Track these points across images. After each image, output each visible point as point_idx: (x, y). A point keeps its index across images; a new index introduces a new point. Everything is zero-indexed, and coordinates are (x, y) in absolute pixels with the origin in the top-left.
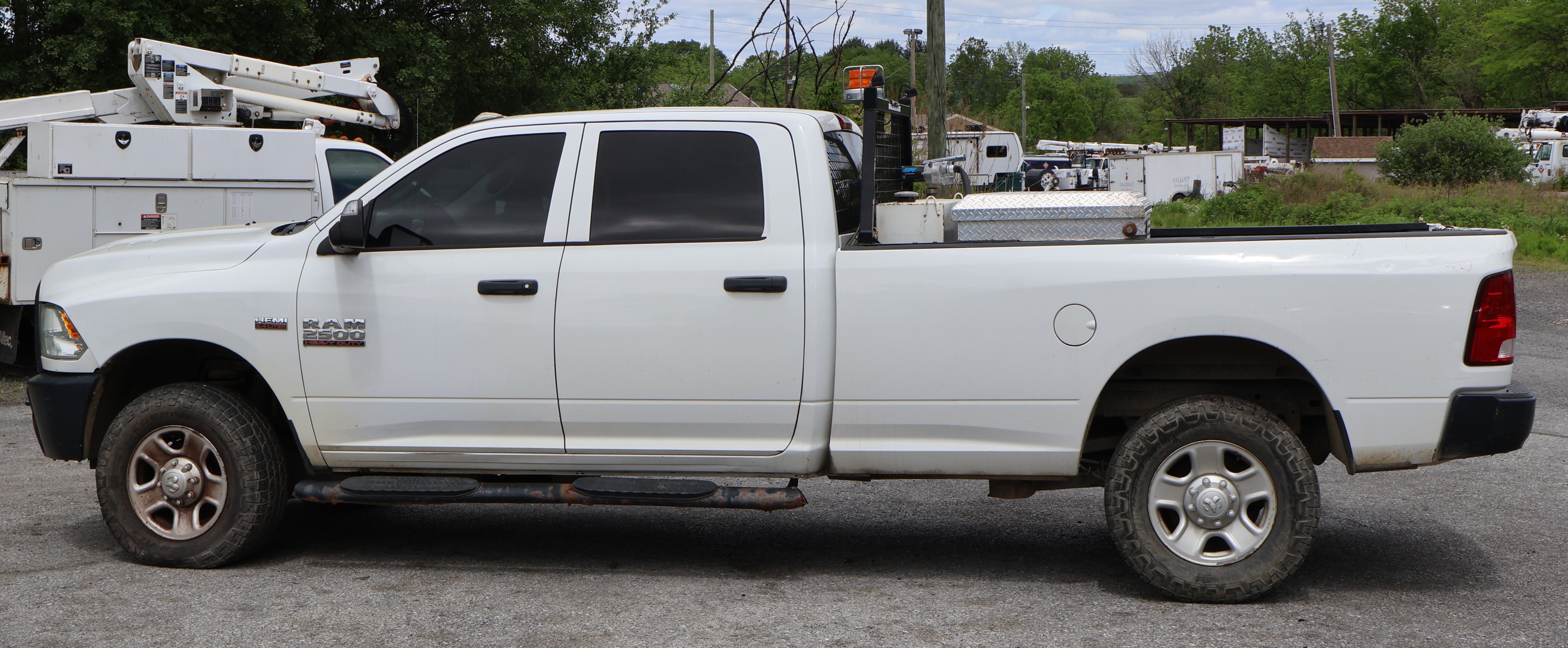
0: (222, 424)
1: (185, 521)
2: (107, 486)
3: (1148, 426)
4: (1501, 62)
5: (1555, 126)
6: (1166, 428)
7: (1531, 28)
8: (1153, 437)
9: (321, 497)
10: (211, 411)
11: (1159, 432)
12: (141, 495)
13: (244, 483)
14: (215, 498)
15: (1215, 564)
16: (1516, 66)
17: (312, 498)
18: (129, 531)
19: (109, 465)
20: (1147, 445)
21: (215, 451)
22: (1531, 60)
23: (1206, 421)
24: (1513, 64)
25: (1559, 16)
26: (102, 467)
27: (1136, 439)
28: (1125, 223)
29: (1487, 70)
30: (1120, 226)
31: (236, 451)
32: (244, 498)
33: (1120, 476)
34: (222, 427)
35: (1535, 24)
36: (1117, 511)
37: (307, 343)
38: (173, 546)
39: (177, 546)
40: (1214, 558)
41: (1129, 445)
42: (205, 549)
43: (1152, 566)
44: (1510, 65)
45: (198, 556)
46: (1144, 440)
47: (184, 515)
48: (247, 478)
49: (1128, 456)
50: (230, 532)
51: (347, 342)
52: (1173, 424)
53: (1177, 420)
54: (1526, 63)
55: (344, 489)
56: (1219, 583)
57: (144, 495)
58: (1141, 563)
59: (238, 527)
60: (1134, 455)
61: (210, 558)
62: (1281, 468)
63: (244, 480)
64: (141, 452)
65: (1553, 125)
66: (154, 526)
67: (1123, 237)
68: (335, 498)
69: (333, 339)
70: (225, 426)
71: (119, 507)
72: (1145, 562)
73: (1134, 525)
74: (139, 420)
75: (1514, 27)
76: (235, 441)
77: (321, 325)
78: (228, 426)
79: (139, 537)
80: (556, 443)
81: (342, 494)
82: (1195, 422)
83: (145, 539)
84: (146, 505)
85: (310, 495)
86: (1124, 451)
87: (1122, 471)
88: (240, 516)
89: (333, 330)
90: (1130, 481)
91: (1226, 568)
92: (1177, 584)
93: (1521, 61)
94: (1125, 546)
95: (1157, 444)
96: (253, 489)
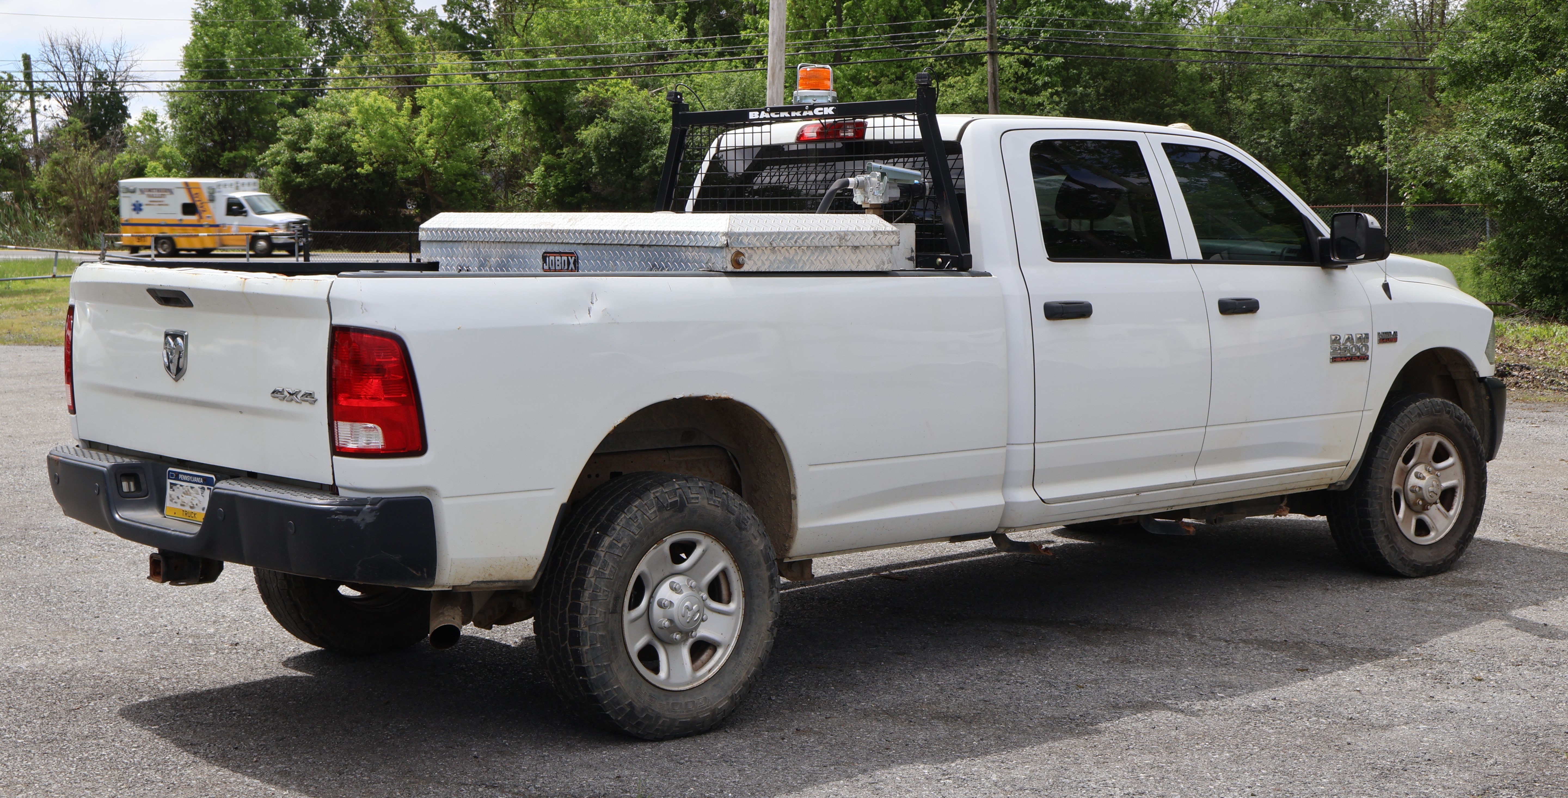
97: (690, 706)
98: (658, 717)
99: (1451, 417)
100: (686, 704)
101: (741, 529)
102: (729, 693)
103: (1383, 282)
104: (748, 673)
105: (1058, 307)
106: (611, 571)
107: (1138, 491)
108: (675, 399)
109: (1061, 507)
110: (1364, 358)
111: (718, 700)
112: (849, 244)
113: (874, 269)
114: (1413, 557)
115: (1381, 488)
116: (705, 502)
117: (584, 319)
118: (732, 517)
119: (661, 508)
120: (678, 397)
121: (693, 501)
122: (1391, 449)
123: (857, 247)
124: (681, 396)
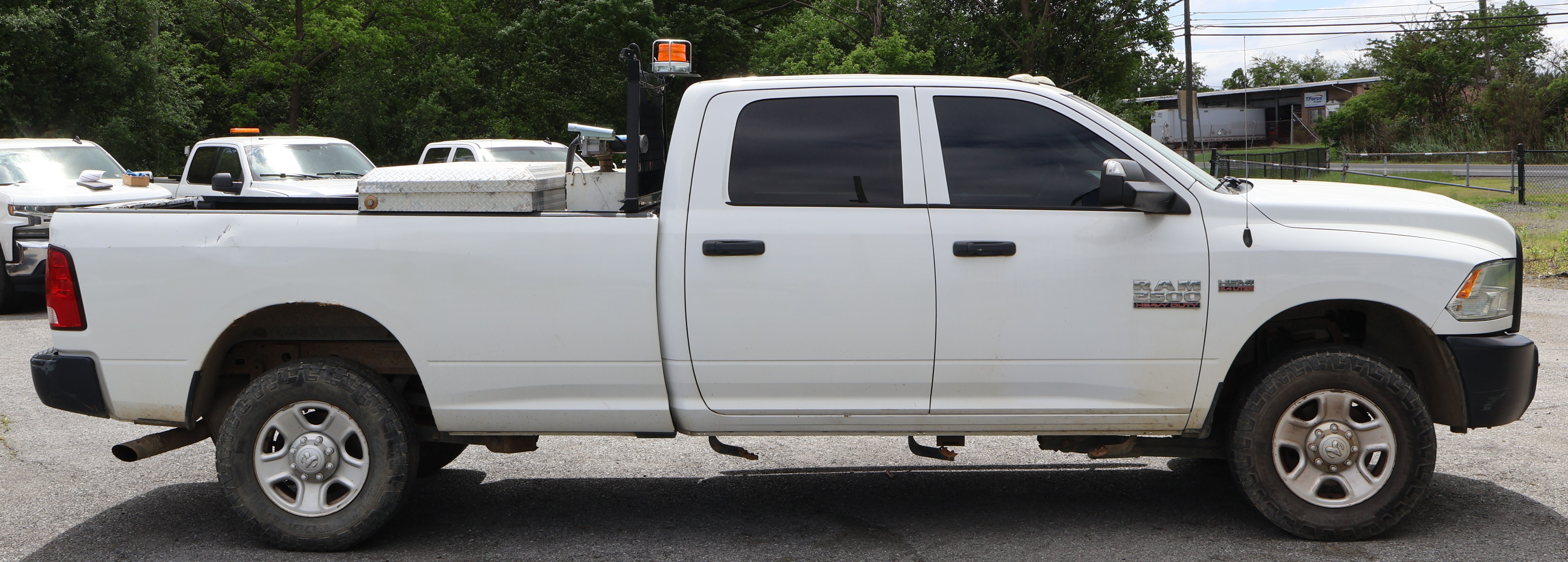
97: (311, 529)
98: (280, 533)
99: (1362, 374)
100: (308, 527)
101: (358, 404)
102: (349, 525)
103: (1244, 228)
104: (367, 512)
105: (719, 245)
106: (235, 423)
107: (847, 413)
108: (288, 303)
109: (741, 419)
110: (1196, 305)
111: (340, 528)
112: (481, 190)
113: (512, 210)
114: (1303, 518)
115: (1248, 442)
116: (323, 381)
117: (213, 243)
118: (349, 394)
119: (281, 382)
120: (291, 302)
121: (310, 379)
122: (1263, 402)
123: (493, 193)
124: (294, 301)
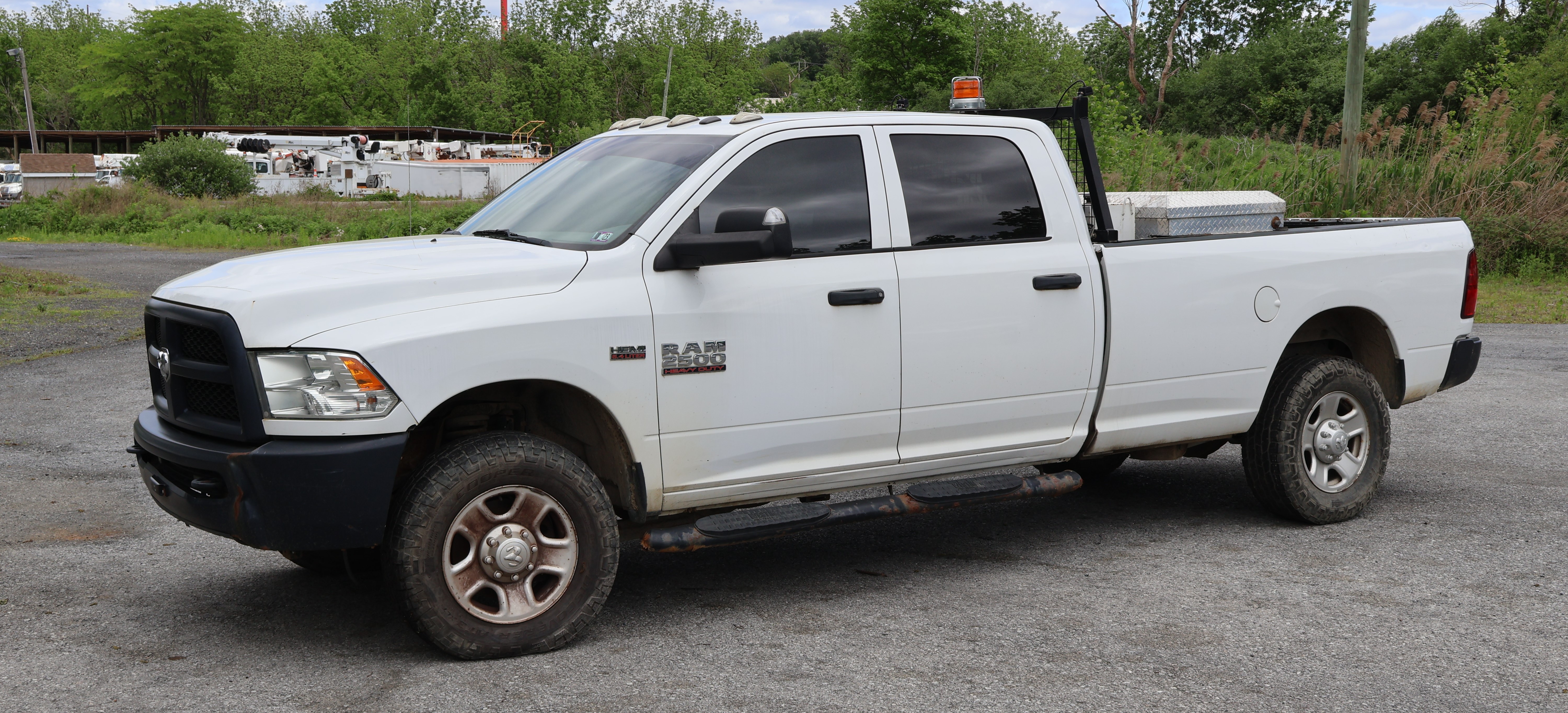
0: (576, 476)
1: (517, 600)
2: (421, 571)
3: (1303, 384)
4: (98, 90)
5: (236, 146)
6: (1315, 385)
7: (121, 62)
8: (1309, 392)
9: (682, 545)
10: (561, 462)
11: (1311, 388)
12: (459, 577)
13: (605, 542)
14: (557, 566)
15: (1336, 491)
16: (111, 94)
17: (674, 548)
18: (452, 623)
19: (424, 545)
20: (1305, 399)
21: (560, 511)
22: (124, 89)
23: (1338, 376)
24: (109, 92)
25: (148, 52)
26: (413, 550)
27: (1296, 396)
28: (1273, 216)
29: (85, 97)
30: (1270, 219)
31: (594, 506)
32: (605, 559)
33: (1289, 428)
34: (577, 480)
35: (124, 59)
36: (1288, 457)
37: (667, 372)
38: (512, 631)
39: (518, 630)
40: (1335, 486)
41: (1293, 401)
42: (557, 627)
43: (1308, 499)
44: (106, 92)
45: (551, 637)
46: (1303, 397)
47: (513, 593)
48: (608, 535)
49: (1293, 411)
50: (588, 602)
51: (708, 367)
52: (1320, 381)
53: (1321, 377)
54: (120, 92)
55: (702, 532)
56: (1344, 506)
57: (461, 576)
58: (1301, 497)
59: (597, 595)
60: (1298, 409)
61: (564, 637)
62: (1376, 408)
63: (605, 539)
64: (460, 524)
65: (233, 145)
66: (477, 612)
67: (1272, 229)
68: (697, 544)
69: (693, 365)
70: (580, 478)
71: (437, 596)
72: (1304, 496)
73: (1298, 466)
74: (466, 484)
75: (107, 60)
76: (593, 495)
77: (681, 350)
78: (584, 478)
79: (466, 629)
80: (890, 455)
81: (704, 538)
82: (1332, 377)
83: (473, 629)
84: (466, 588)
85: (671, 544)
86: (1289, 408)
87: (1290, 423)
88: (601, 581)
89: (693, 354)
90: (1296, 431)
91: (1344, 493)
92: (1323, 511)
93: (115, 90)
94: (1291, 485)
95: (1311, 398)
96: (614, 548)
